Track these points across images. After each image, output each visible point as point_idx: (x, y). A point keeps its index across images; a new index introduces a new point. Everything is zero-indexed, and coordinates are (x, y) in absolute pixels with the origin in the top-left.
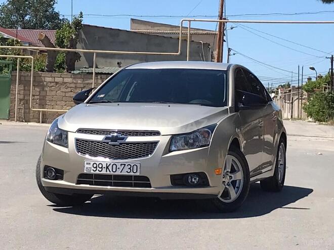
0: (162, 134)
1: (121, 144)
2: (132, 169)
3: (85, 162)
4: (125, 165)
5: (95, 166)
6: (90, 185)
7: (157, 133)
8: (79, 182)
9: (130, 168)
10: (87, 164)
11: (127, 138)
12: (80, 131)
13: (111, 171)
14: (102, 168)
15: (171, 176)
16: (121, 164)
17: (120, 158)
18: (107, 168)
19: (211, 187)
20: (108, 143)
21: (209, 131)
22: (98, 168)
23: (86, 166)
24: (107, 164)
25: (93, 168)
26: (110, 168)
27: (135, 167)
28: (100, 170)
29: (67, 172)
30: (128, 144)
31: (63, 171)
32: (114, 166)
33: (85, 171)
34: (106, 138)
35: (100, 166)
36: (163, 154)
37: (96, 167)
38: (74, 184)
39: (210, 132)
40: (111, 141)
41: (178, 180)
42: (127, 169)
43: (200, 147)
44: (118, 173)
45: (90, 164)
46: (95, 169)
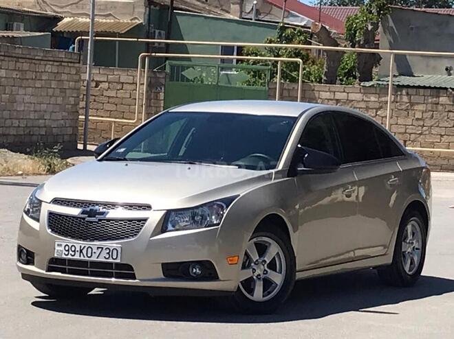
0: (153, 208)
1: (100, 220)
2: (111, 254)
3: (56, 243)
4: (102, 248)
5: (67, 248)
6: (62, 273)
7: (148, 207)
8: (50, 269)
9: (108, 253)
10: (58, 245)
11: (108, 213)
12: (56, 201)
13: (85, 255)
14: (74, 251)
15: (163, 264)
16: (98, 248)
17: (96, 239)
18: (81, 251)
19: (221, 280)
20: (84, 219)
21: (223, 205)
22: (71, 252)
23: (57, 248)
24: (81, 247)
25: (64, 252)
26: (84, 251)
27: (115, 252)
28: (73, 253)
29: (37, 255)
30: (108, 220)
31: (33, 253)
32: (90, 250)
33: (56, 255)
34: (83, 213)
35: (73, 249)
36: (152, 236)
37: (68, 251)
38: (44, 272)
39: (225, 207)
40: (89, 217)
41: (173, 270)
42: (104, 253)
43: (207, 227)
44: (94, 258)
45: (61, 245)
46: (67, 253)
